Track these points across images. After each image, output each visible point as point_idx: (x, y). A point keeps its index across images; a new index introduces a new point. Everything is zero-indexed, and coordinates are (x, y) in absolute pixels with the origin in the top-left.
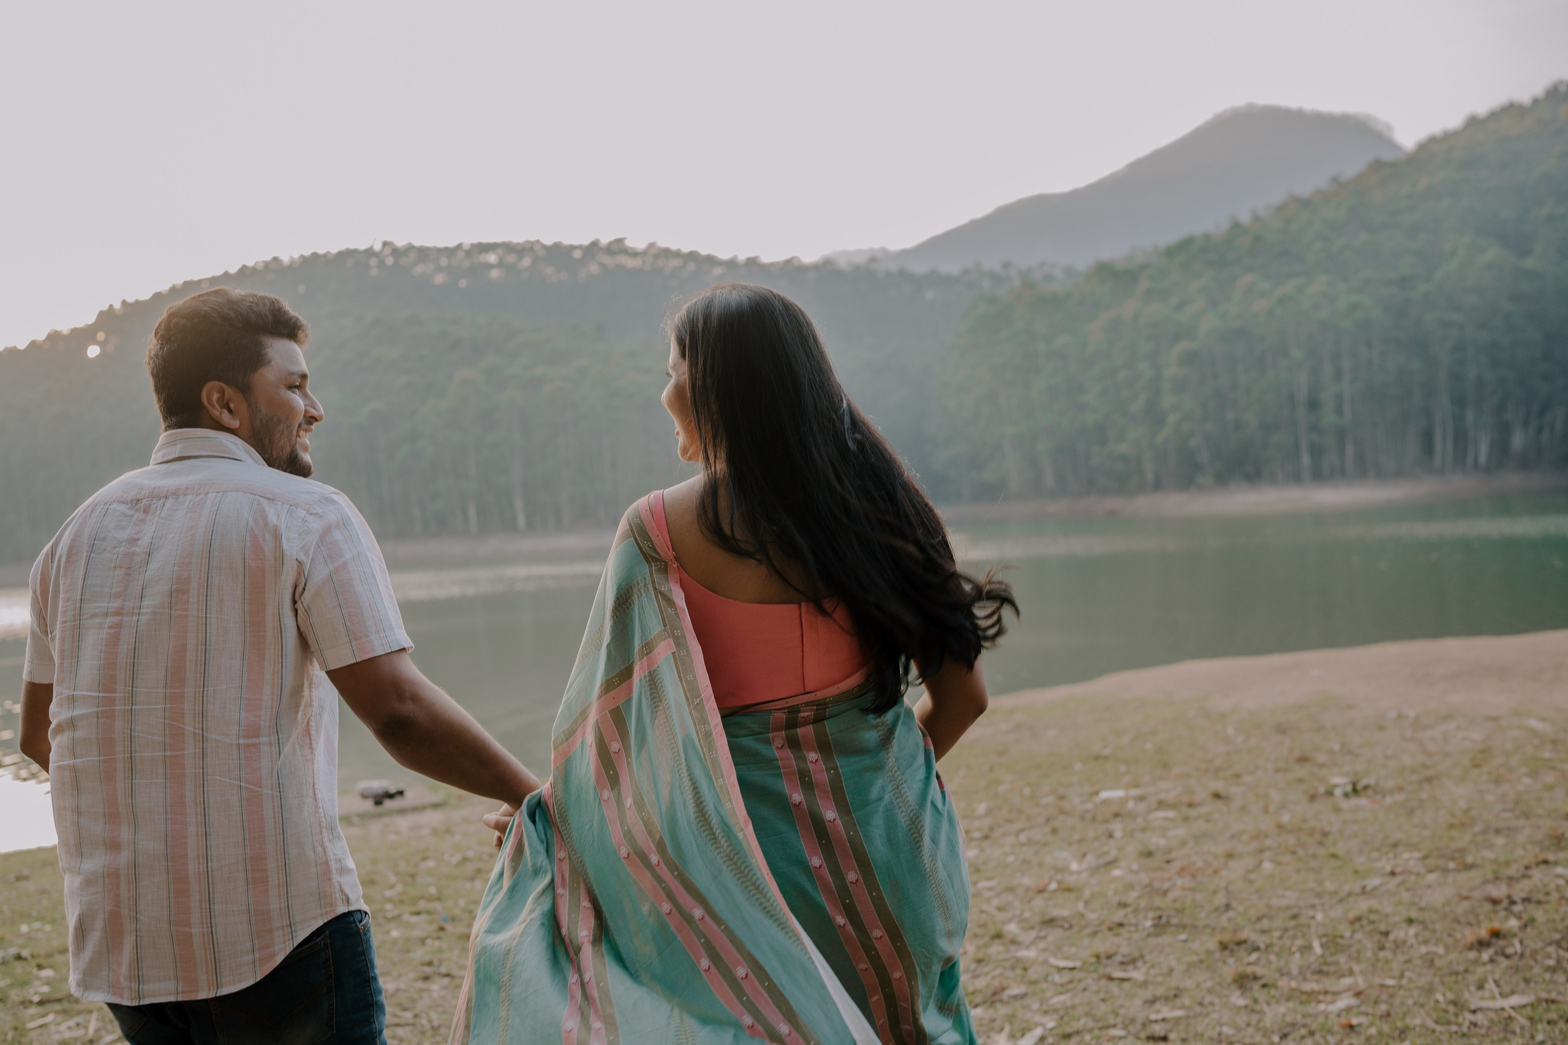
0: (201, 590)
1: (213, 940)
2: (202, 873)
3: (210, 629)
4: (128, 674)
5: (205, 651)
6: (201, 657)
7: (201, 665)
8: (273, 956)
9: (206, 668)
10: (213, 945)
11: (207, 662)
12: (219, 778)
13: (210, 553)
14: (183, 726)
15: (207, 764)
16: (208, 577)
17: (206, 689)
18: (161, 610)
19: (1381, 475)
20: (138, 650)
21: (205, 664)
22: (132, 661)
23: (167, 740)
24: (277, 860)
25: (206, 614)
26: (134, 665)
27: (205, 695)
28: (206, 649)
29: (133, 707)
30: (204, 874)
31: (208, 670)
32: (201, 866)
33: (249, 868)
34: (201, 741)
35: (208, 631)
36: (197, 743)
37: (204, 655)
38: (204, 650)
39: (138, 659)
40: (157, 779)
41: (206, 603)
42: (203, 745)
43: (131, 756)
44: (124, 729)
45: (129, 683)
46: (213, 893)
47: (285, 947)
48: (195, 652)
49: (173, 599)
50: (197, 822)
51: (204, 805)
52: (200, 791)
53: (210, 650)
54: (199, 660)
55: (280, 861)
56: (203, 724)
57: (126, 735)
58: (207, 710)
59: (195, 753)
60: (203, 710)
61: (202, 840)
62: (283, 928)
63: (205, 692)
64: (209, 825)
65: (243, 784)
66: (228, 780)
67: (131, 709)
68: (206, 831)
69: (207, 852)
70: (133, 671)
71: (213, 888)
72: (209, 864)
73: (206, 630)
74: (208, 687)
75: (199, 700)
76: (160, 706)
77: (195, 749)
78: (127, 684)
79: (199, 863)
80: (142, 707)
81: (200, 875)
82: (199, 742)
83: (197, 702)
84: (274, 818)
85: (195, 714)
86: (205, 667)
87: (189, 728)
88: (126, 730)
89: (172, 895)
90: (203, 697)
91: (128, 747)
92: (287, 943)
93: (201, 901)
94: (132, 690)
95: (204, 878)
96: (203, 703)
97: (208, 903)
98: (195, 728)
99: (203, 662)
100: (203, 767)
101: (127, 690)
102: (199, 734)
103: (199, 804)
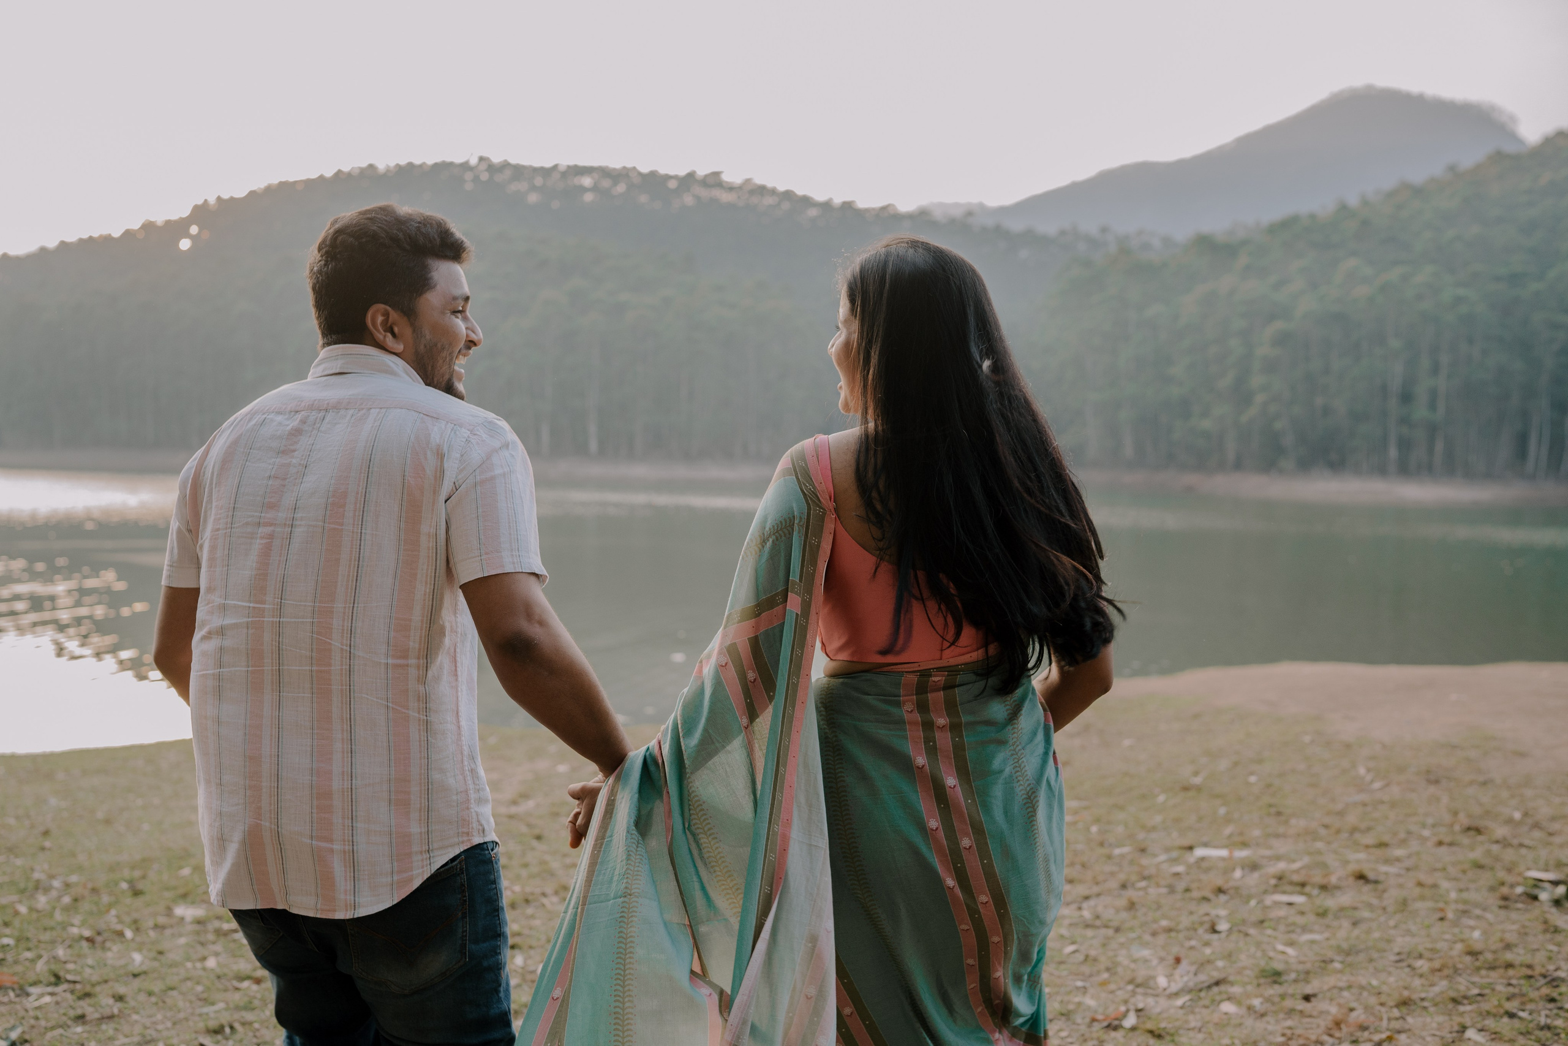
0: (358, 505)
1: (353, 859)
2: (346, 790)
3: (364, 546)
5: (358, 567)
6: (353, 572)
7: (352, 581)
8: (410, 880)
9: (358, 584)
10: (354, 862)
11: (359, 578)
12: (366, 696)
13: (369, 468)
14: (330, 641)
15: (353, 681)
16: (366, 492)
17: (356, 605)
18: (315, 523)
19: (1470, 475)
21: (357, 580)
23: (314, 654)
24: (420, 784)
25: (361, 530)
27: (355, 612)
28: (358, 564)
29: (281, 620)
30: (348, 792)
31: (360, 587)
32: (346, 784)
33: (393, 789)
34: (348, 657)
35: (362, 547)
36: (344, 659)
37: (356, 571)
38: (356, 566)
40: (304, 693)
41: (362, 518)
42: (350, 662)
44: (272, 641)
46: (356, 811)
47: (423, 871)
48: (347, 567)
49: (328, 512)
50: (343, 739)
51: (350, 722)
52: (346, 708)
54: (351, 575)
55: (423, 785)
56: (351, 640)
57: (274, 647)
58: (355, 627)
59: (342, 669)
60: (351, 627)
61: (347, 757)
62: (421, 853)
63: (355, 609)
64: (355, 742)
65: (390, 705)
66: (375, 699)
67: (279, 621)
68: (351, 748)
69: (351, 769)
71: (356, 806)
72: (354, 781)
73: (360, 545)
74: (358, 604)
75: (348, 617)
76: (308, 620)
77: (342, 665)
79: (343, 780)
80: (288, 620)
81: (343, 792)
82: (346, 658)
83: (346, 617)
84: (420, 741)
85: (343, 630)
86: (356, 582)
87: (336, 644)
88: (274, 643)
89: (315, 811)
90: (353, 613)
91: (276, 660)
92: (425, 868)
93: (343, 818)
94: (281, 602)
95: (348, 795)
96: (352, 619)
97: (350, 821)
98: (342, 645)
99: (355, 578)
100: (350, 683)
102: (346, 650)
103: (345, 721)
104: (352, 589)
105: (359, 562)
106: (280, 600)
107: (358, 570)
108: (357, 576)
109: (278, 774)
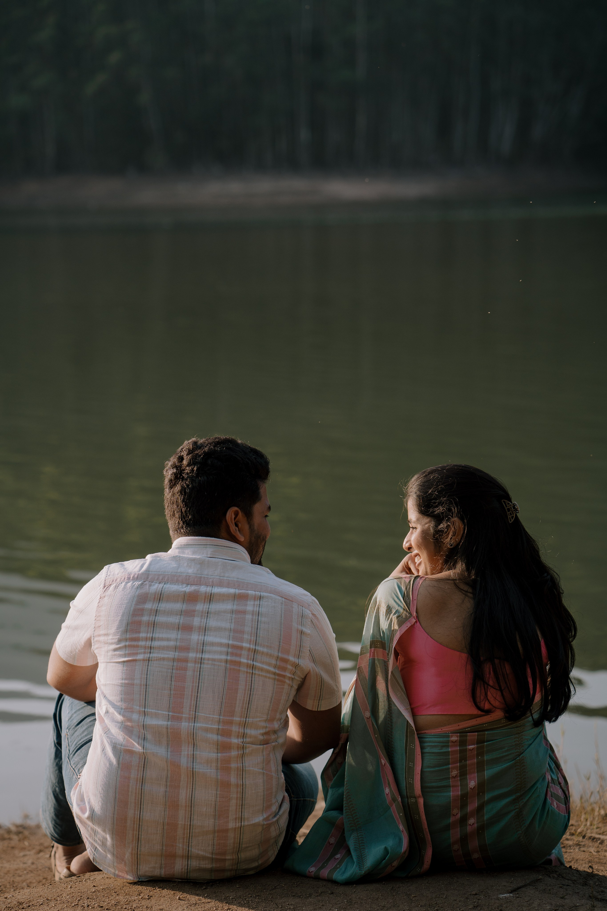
4: (193, 703)
5: (250, 695)
6: (247, 698)
7: (246, 703)
20: (201, 687)
21: (249, 703)
22: (196, 694)
26: (197, 697)
28: (250, 693)
35: (253, 682)
37: (249, 697)
39: (200, 694)
43: (193, 754)
45: (193, 709)
48: (243, 695)
53: (253, 694)
54: (245, 700)
61: (239, 809)
70: (197, 701)
73: (252, 681)
78: (192, 710)
86: (248, 705)
94: (195, 714)
101: (191, 713)
104: (245, 709)
105: (251, 691)
106: (194, 713)
107: (250, 697)
108: (249, 701)
109: (191, 817)
